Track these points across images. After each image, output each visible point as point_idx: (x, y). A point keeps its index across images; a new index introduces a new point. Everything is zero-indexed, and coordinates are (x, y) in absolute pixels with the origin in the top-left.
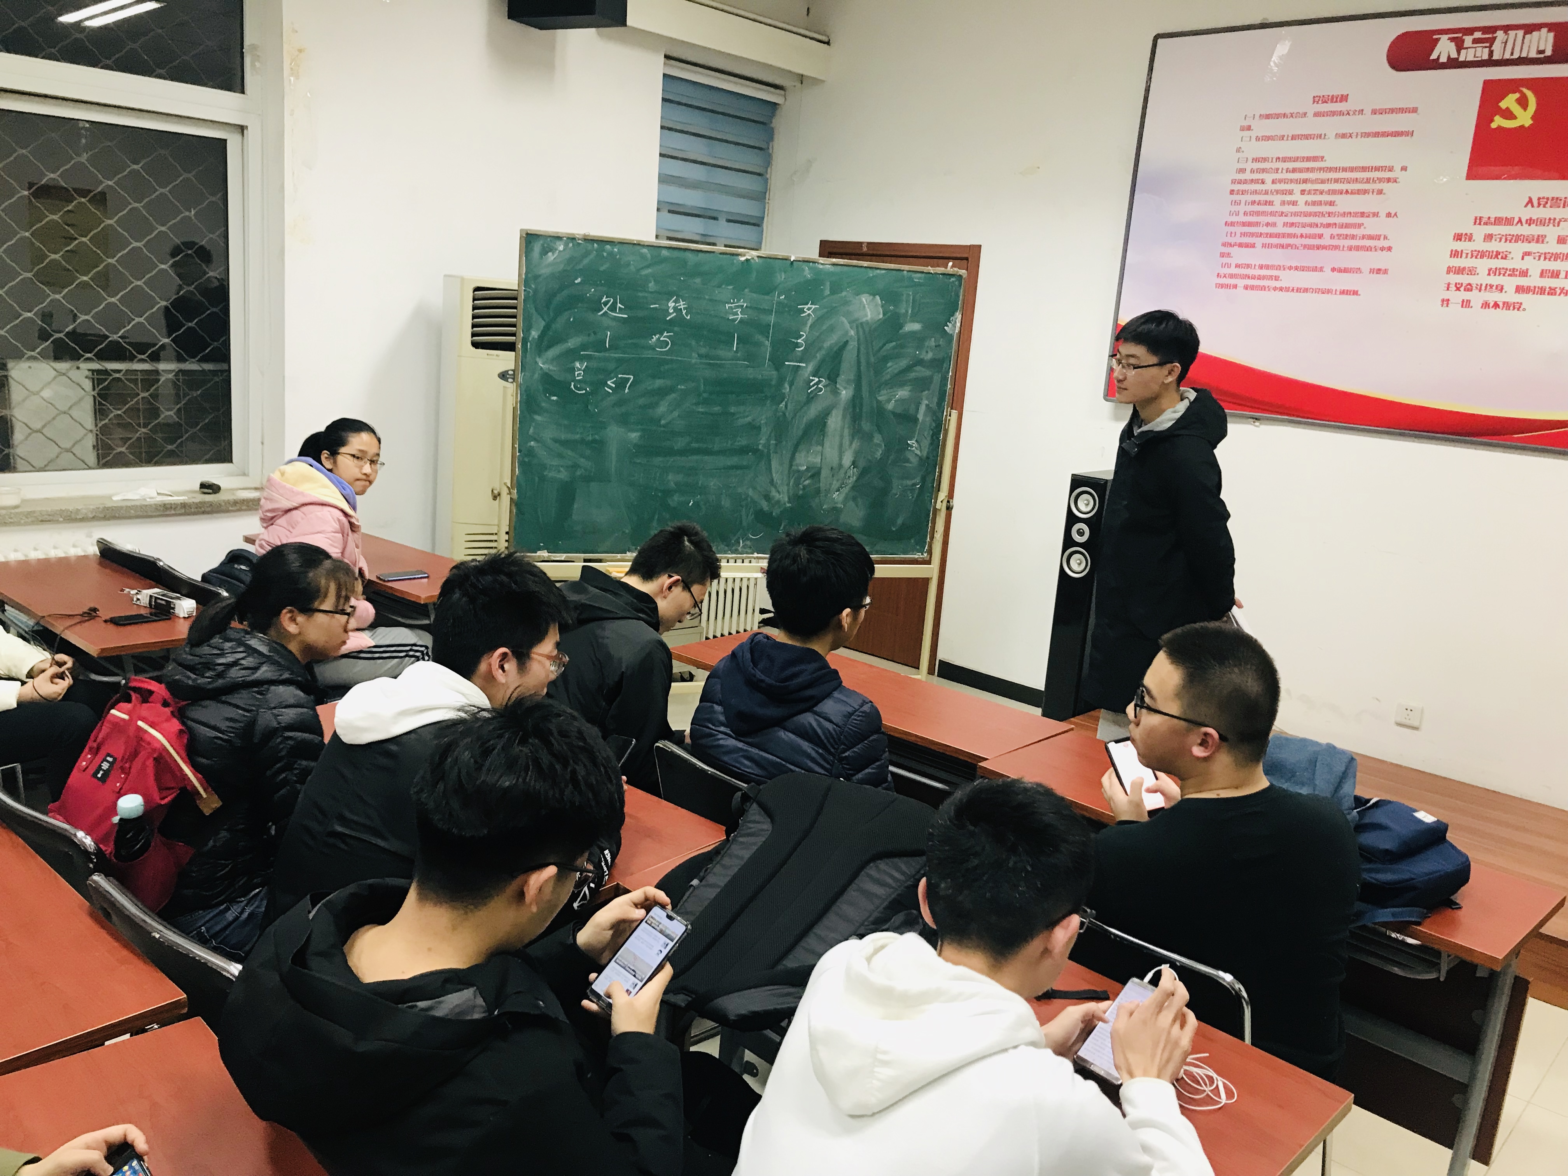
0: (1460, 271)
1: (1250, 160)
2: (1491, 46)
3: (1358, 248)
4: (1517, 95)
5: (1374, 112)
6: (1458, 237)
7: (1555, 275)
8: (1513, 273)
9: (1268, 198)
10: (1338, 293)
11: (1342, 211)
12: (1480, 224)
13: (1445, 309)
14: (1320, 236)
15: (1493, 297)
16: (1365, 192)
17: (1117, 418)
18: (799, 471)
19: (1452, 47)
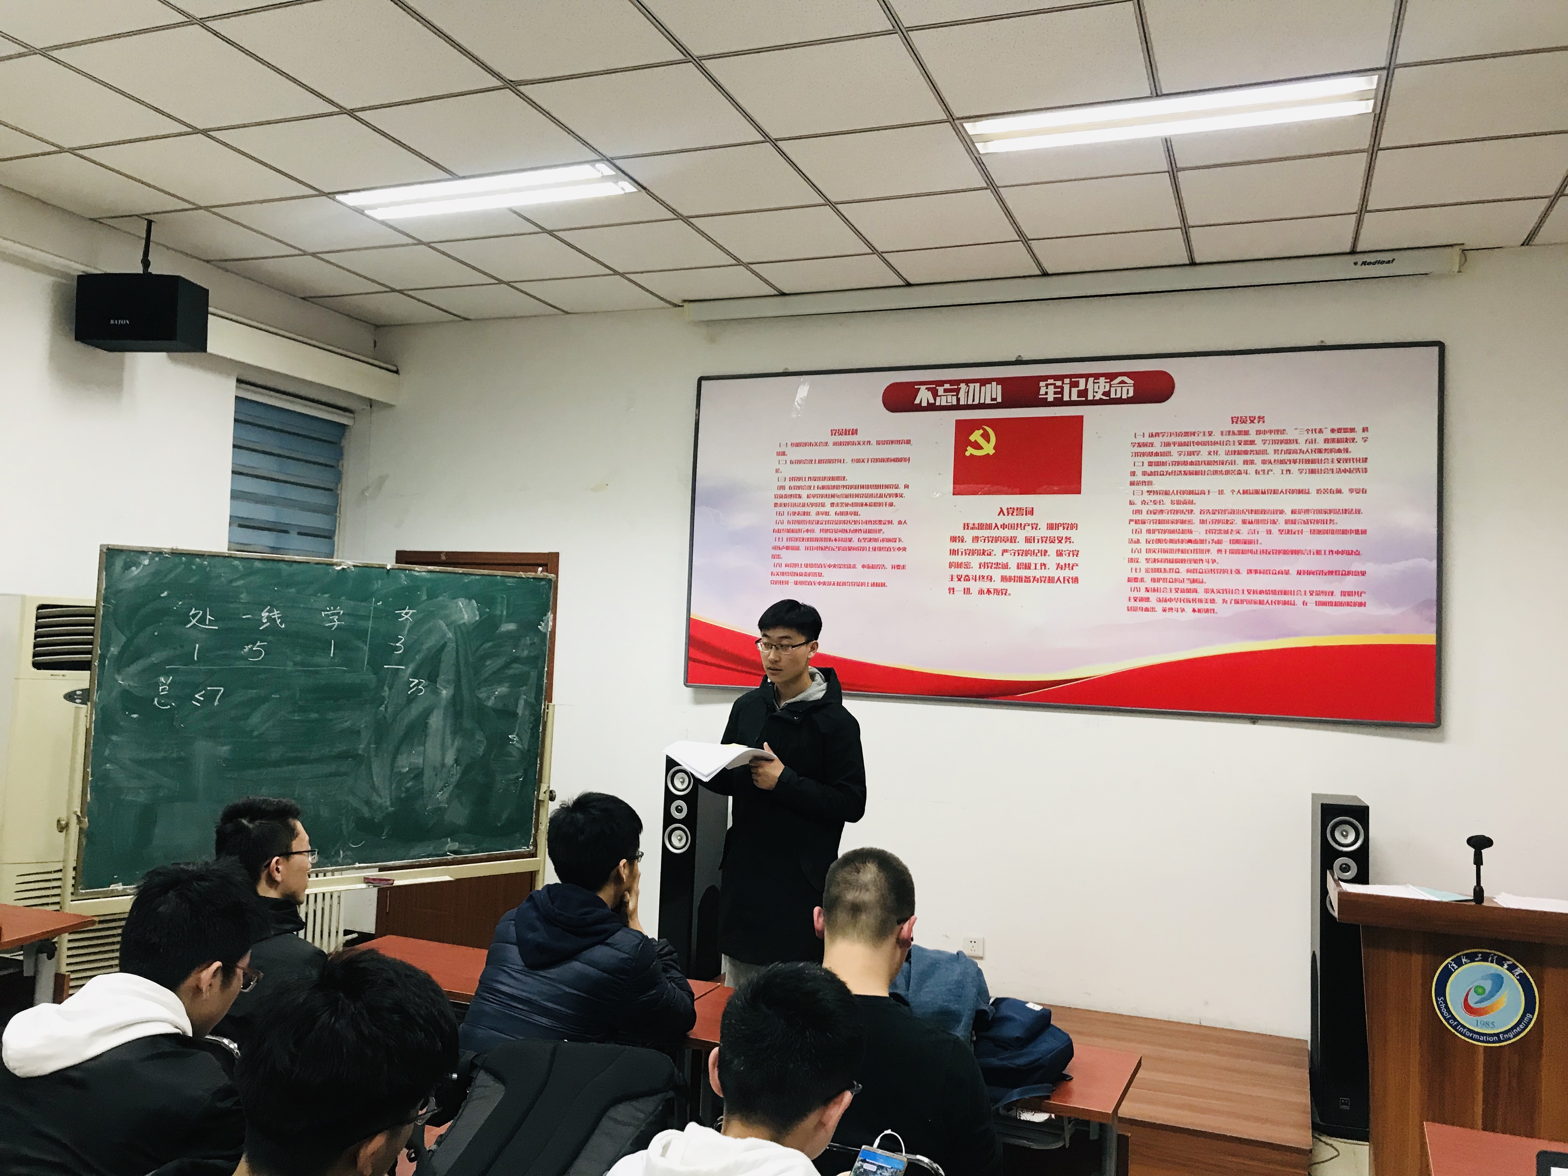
0: (959, 565)
1: (787, 479)
2: (957, 395)
3: (880, 549)
4: (981, 431)
5: (878, 443)
6: (953, 539)
7: (1027, 567)
8: (998, 566)
9: (806, 509)
10: (870, 585)
11: (864, 520)
12: (968, 529)
13: (951, 595)
14: (850, 540)
15: (986, 585)
16: (880, 504)
17: (698, 702)
18: (400, 773)
19: (929, 395)
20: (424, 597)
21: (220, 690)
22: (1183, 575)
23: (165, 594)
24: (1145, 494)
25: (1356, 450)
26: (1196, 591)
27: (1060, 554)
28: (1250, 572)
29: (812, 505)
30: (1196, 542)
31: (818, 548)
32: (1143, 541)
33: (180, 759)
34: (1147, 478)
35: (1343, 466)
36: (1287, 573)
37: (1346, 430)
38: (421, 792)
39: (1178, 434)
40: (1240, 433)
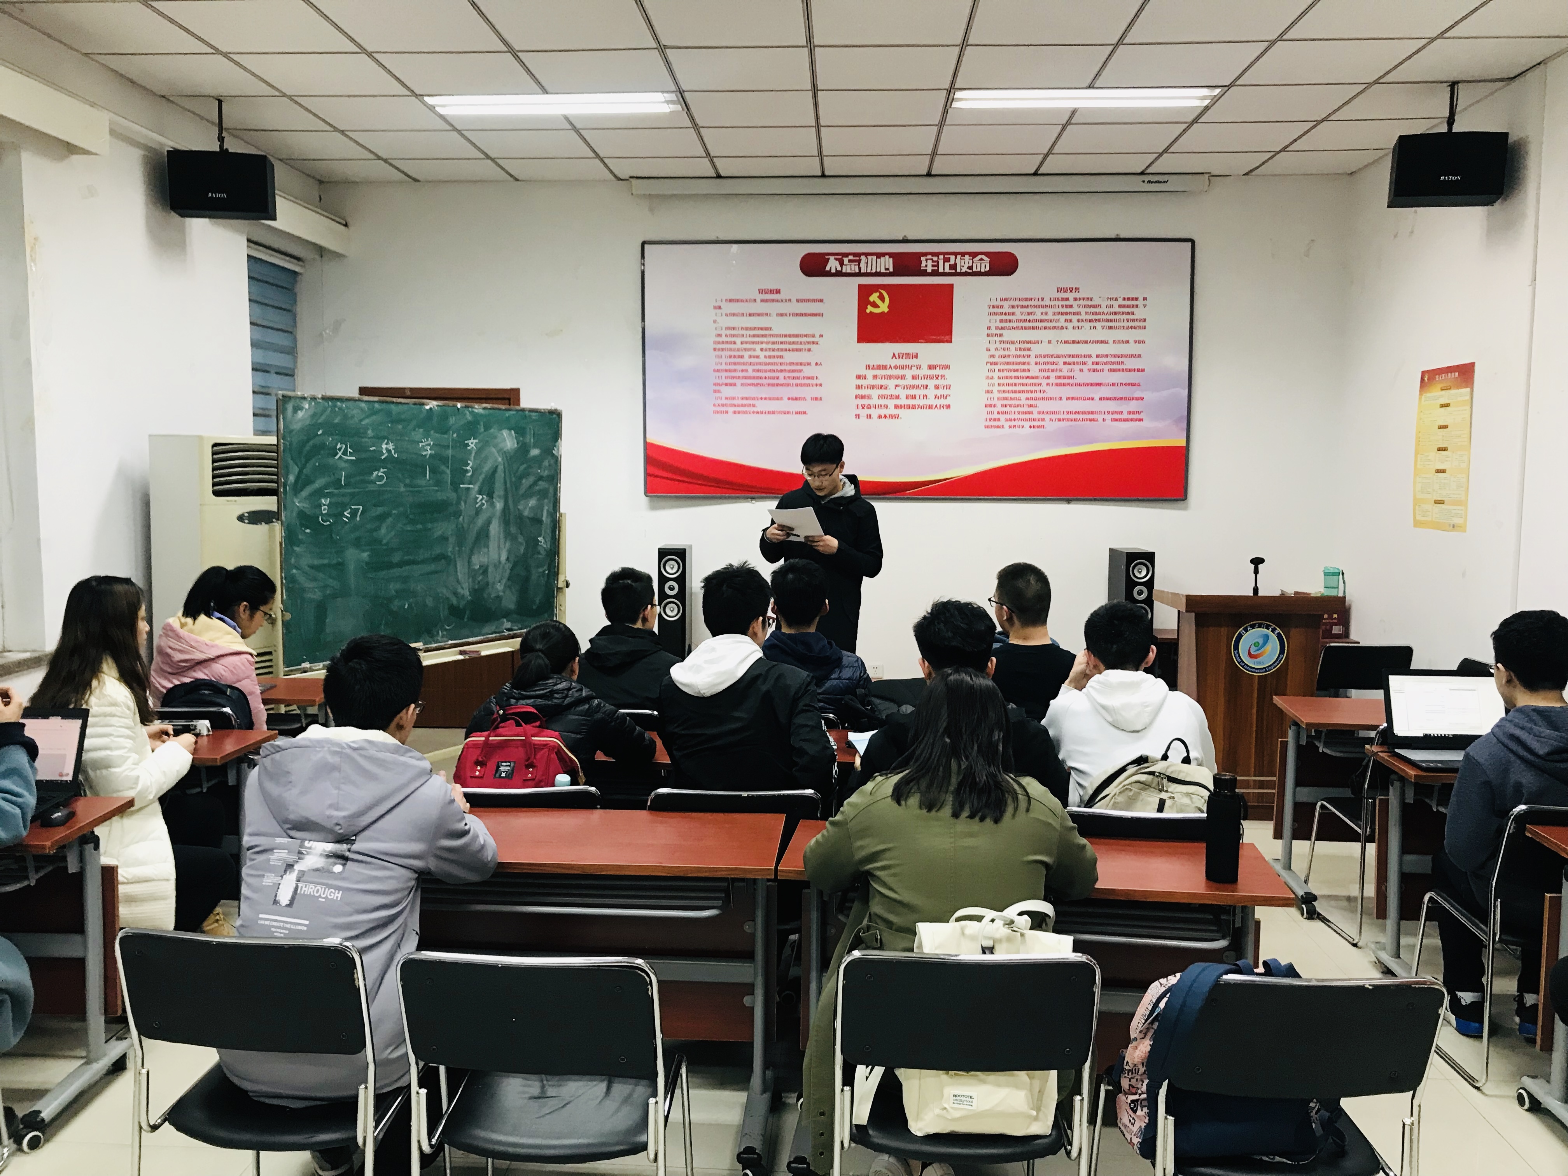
0: (863, 397)
1: (724, 329)
2: (859, 265)
3: (801, 385)
4: (878, 294)
5: (798, 301)
6: (859, 377)
7: (914, 397)
8: (892, 397)
9: (740, 353)
10: (794, 413)
11: (788, 362)
12: (869, 369)
13: (858, 419)
14: (778, 378)
15: (883, 412)
16: (800, 350)
17: (653, 508)
18: (474, 570)
19: (837, 264)
20: (482, 430)
21: (359, 509)
22: (1023, 402)
23: (320, 432)
24: (998, 343)
25: (1139, 313)
26: (1031, 413)
27: (937, 387)
28: (1068, 399)
29: (745, 350)
30: (1032, 378)
31: (751, 385)
32: (996, 377)
33: (339, 564)
34: (999, 332)
35: (1130, 324)
36: (1093, 399)
37: (1133, 299)
38: (487, 584)
39: (1020, 300)
40: (1063, 299)
